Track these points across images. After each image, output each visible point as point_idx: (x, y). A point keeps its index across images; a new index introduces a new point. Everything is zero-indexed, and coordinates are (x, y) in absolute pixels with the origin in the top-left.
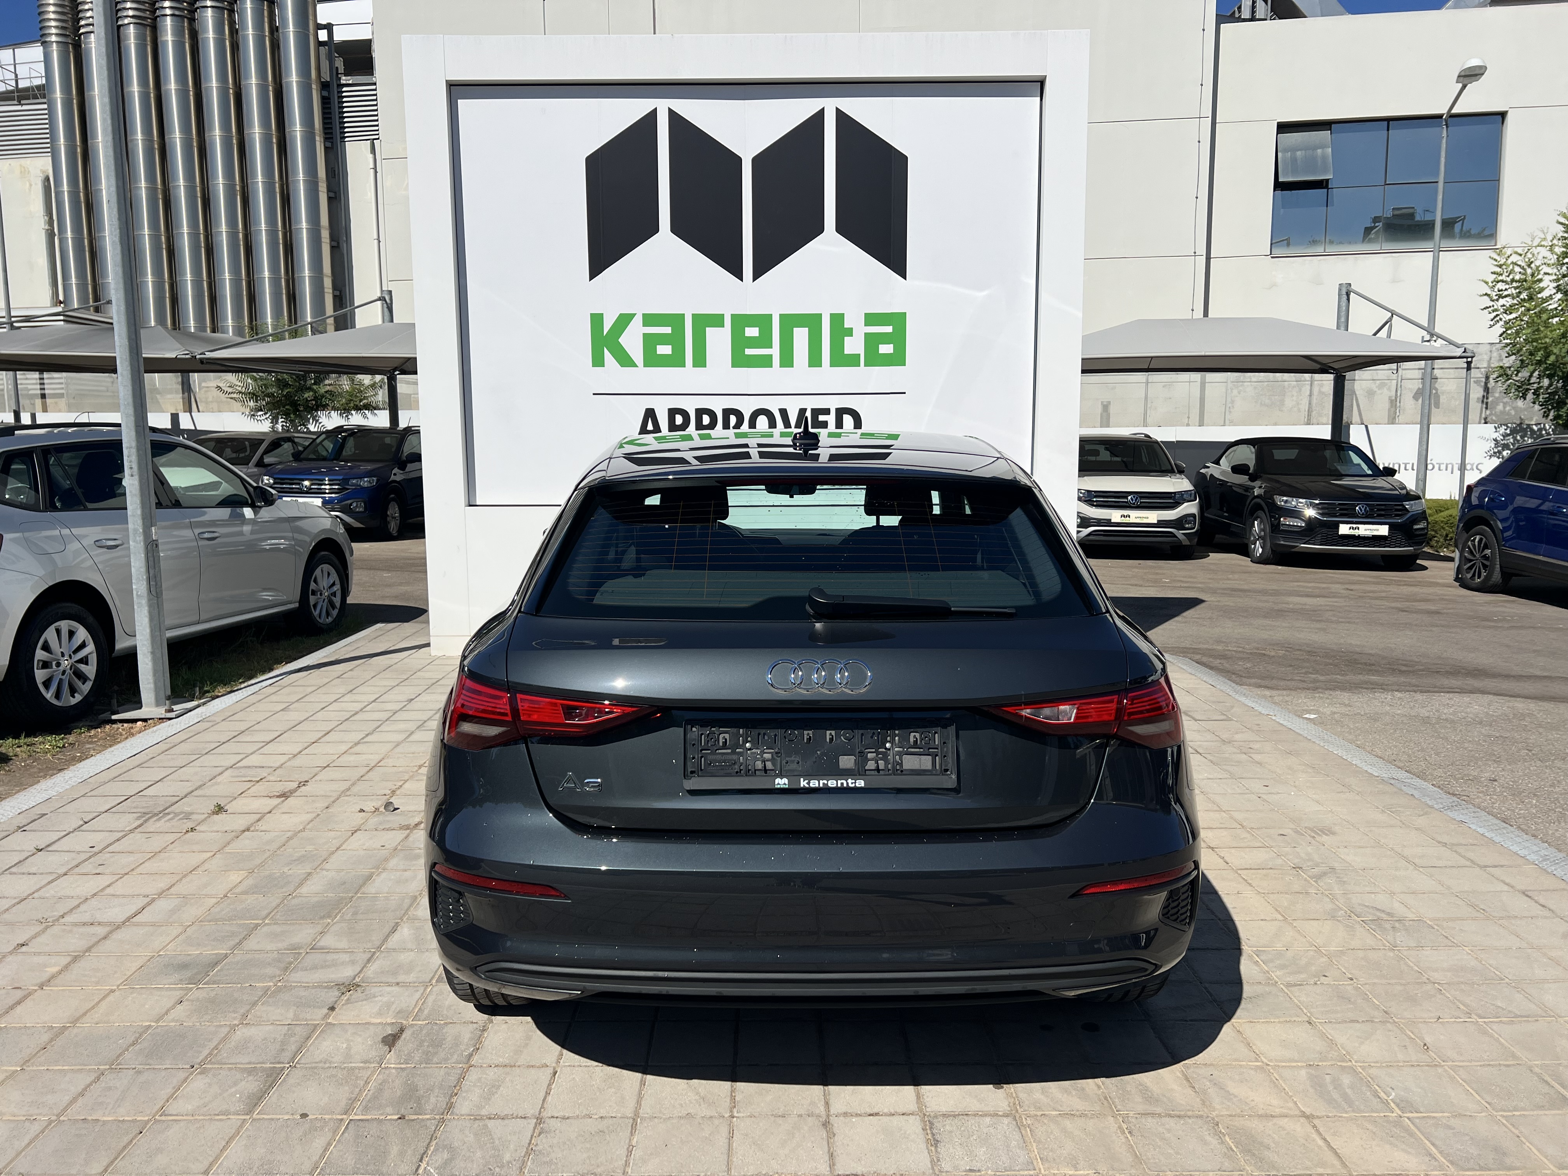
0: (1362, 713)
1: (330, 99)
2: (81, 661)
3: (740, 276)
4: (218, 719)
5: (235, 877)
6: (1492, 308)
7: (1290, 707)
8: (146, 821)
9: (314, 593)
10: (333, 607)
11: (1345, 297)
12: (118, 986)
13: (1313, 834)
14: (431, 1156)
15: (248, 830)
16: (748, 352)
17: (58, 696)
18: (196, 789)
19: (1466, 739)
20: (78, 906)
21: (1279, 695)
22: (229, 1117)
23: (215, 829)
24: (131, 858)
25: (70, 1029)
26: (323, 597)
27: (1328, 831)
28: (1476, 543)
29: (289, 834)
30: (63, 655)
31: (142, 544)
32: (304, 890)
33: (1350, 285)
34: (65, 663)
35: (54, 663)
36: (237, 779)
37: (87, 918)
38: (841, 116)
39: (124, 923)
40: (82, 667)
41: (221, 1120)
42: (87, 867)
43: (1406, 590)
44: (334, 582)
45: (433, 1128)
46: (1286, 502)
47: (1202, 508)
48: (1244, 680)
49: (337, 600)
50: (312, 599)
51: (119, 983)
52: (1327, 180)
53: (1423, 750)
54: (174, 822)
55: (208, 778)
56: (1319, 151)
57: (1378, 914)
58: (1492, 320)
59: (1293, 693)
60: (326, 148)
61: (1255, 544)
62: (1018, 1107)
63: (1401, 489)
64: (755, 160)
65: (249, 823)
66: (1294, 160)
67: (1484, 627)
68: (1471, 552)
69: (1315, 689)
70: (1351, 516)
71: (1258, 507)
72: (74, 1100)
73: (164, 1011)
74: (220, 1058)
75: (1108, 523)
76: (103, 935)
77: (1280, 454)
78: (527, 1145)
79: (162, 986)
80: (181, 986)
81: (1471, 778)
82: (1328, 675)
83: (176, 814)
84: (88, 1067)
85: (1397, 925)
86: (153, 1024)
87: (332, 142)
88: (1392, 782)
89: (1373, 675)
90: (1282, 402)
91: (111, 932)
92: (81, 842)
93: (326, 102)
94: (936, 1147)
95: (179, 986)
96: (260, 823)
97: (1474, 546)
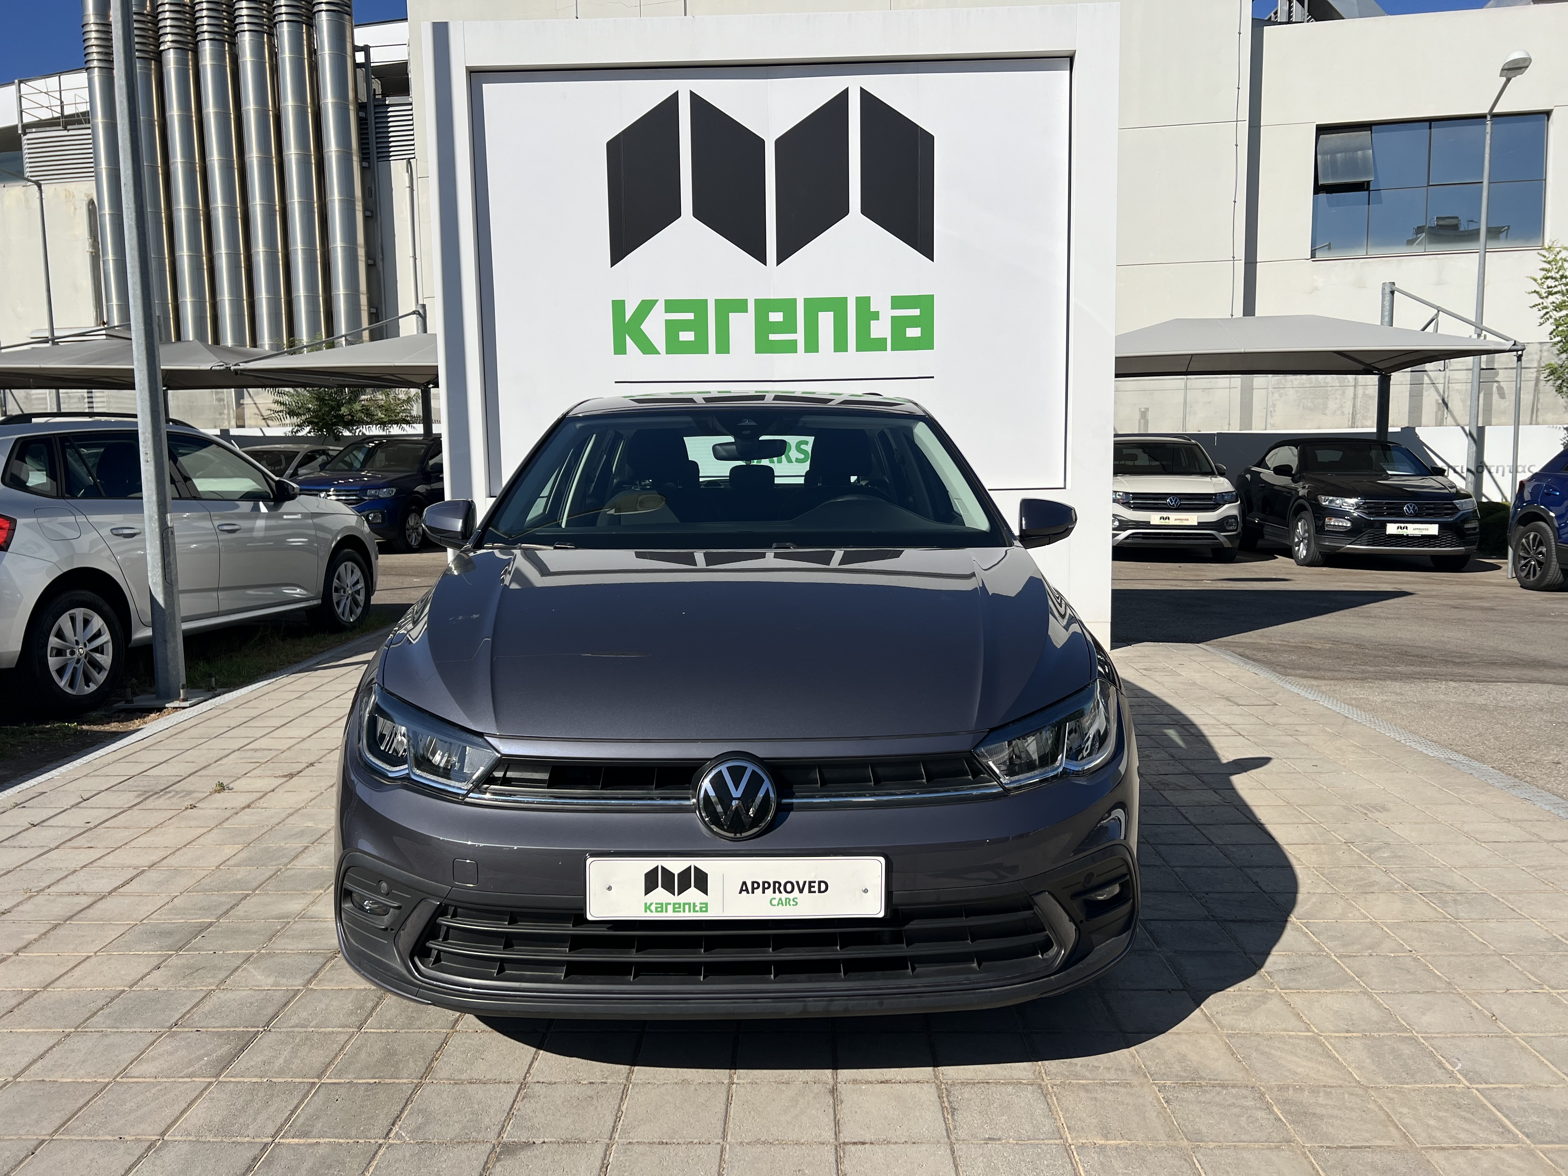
0: (1415, 701)
1: (367, 120)
2: (96, 650)
3: (763, 261)
4: (231, 707)
5: (229, 850)
6: (1541, 306)
7: (1337, 696)
8: (145, 799)
9: (337, 590)
10: (357, 605)
11: (1388, 297)
12: (96, 953)
13: (1366, 811)
14: (404, 1121)
15: (249, 806)
16: (772, 337)
17: (72, 684)
18: (200, 770)
19: (1526, 725)
20: (66, 877)
21: (1326, 685)
22: (194, 1079)
23: (215, 806)
24: (126, 833)
25: (40, 993)
26: (346, 594)
27: (1383, 808)
28: (1531, 542)
29: (291, 811)
30: (77, 643)
31: (157, 530)
32: (299, 864)
33: (1394, 284)
34: (81, 651)
35: (68, 651)
36: (243, 761)
37: (73, 888)
38: (865, 95)
39: (110, 893)
40: (97, 656)
41: (185, 1083)
42: (81, 841)
43: (1458, 589)
44: (358, 580)
45: (410, 1092)
46: (1331, 501)
47: (1243, 510)
48: (1289, 671)
49: (361, 598)
50: (335, 595)
51: (96, 950)
52: (1368, 182)
53: (1480, 735)
54: (174, 800)
55: (214, 760)
56: (1360, 153)
57: (1438, 887)
58: (1541, 318)
59: (1341, 683)
60: (363, 169)
61: (1299, 546)
62: (1044, 1076)
63: (1451, 488)
64: (779, 143)
65: (250, 801)
66: (1334, 162)
67: (1541, 622)
68: (1525, 549)
69: (1364, 679)
70: (1399, 516)
71: (1302, 508)
72: (35, 1061)
73: (140, 976)
74: (190, 1022)
75: (1147, 525)
76: (86, 905)
77: (1324, 456)
78: (508, 1110)
79: (141, 953)
80: (161, 953)
81: (1533, 761)
82: (1378, 666)
83: (177, 793)
84: (52, 1030)
85: (1459, 898)
86: (126, 989)
87: (369, 162)
88: (1449, 762)
89: (1426, 666)
90: (1325, 407)
91: (95, 902)
92: (77, 819)
93: (362, 123)
94: (953, 1115)
95: (159, 953)
96: (261, 801)
97: (1528, 543)
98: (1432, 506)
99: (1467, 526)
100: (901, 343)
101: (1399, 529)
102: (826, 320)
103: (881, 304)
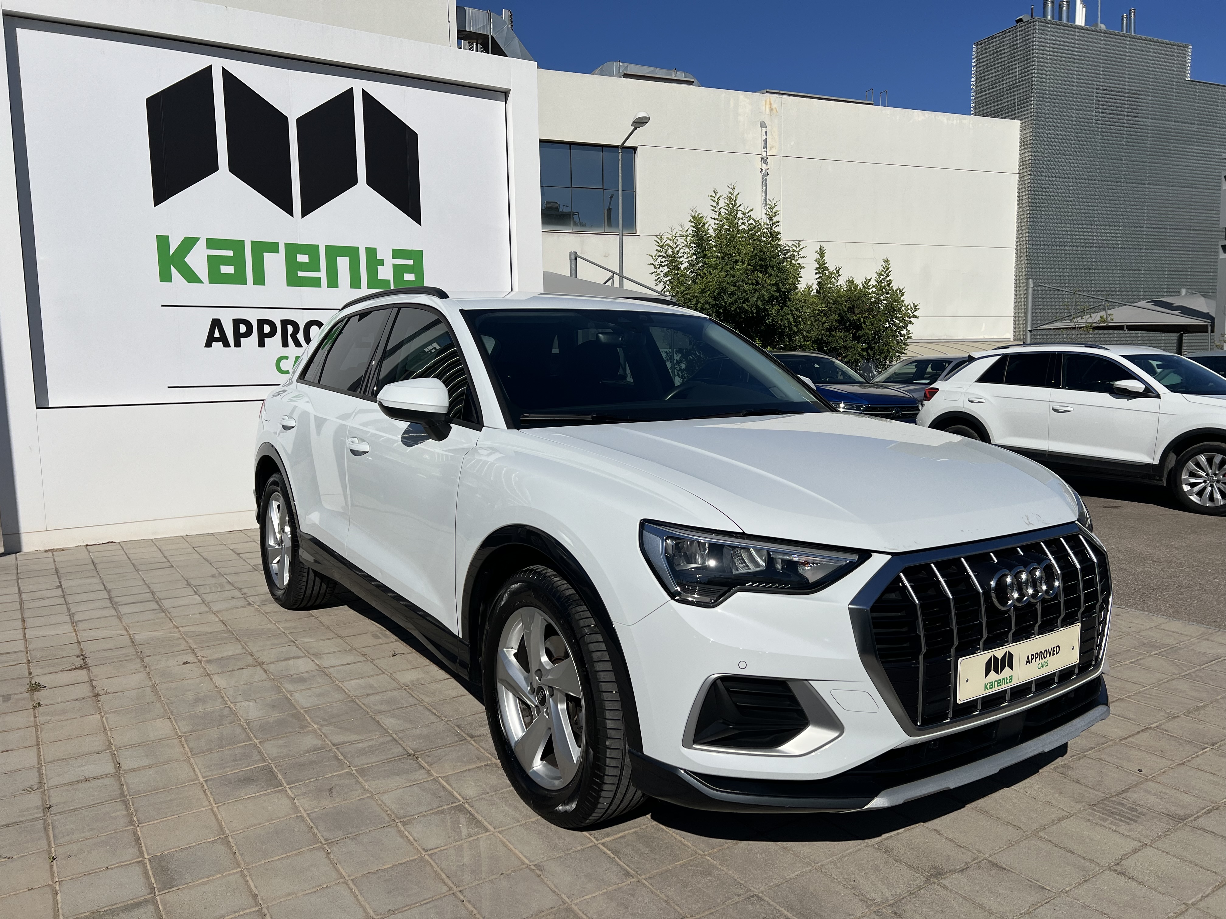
3: (290, 212)
5: (159, 724)
11: (574, 260)
15: (96, 694)
16: (300, 274)
23: (60, 700)
33: (576, 252)
38: (366, 96)
64: (299, 121)
65: (89, 690)
96: (100, 689)
102: (343, 263)
103: (385, 254)
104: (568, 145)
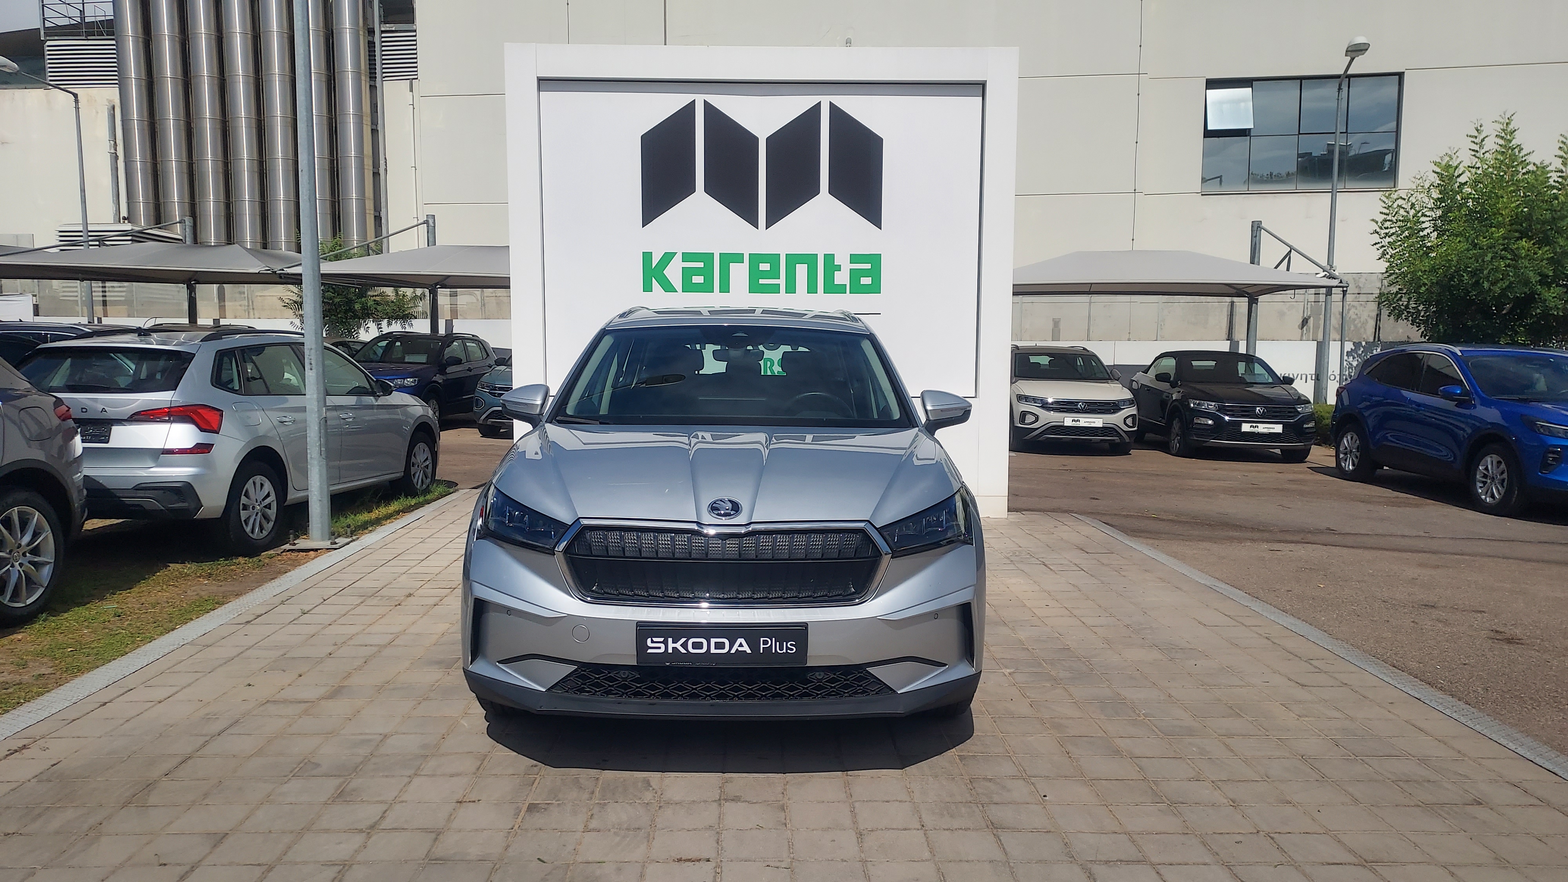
1: (374, 43)
3: (756, 225)
8: (364, 600)
11: (1256, 234)
16: (761, 281)
23: (414, 604)
33: (1260, 222)
38: (833, 107)
46: (1199, 404)
47: (1139, 413)
52: (1250, 129)
56: (1242, 104)
58: (1380, 254)
61: (1174, 441)
63: (1296, 395)
64: (769, 140)
66: (1223, 110)
70: (1251, 416)
71: (1176, 409)
73: (438, 679)
77: (1198, 365)
90: (1206, 322)
93: (370, 46)
98: (1278, 410)
99: (1305, 426)
100: (857, 288)
101: (1252, 428)
102: (802, 271)
103: (843, 259)
104: (1299, 81)
